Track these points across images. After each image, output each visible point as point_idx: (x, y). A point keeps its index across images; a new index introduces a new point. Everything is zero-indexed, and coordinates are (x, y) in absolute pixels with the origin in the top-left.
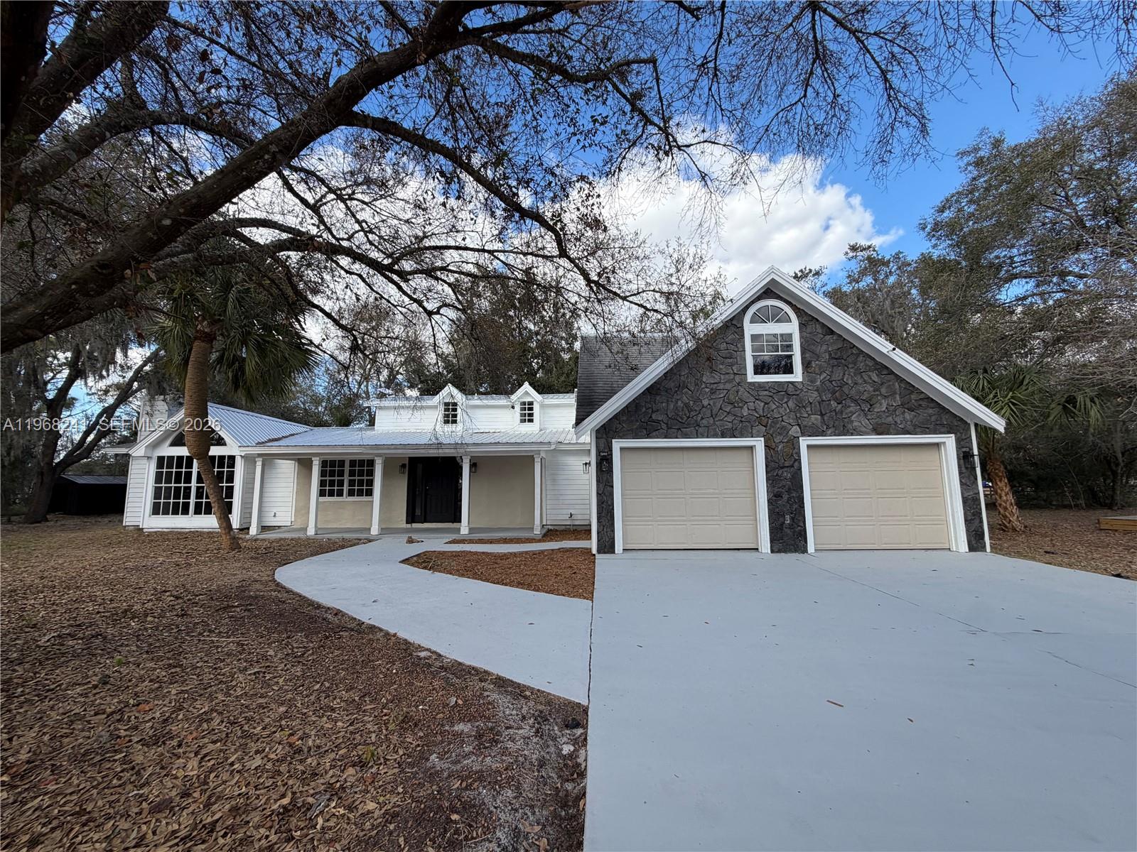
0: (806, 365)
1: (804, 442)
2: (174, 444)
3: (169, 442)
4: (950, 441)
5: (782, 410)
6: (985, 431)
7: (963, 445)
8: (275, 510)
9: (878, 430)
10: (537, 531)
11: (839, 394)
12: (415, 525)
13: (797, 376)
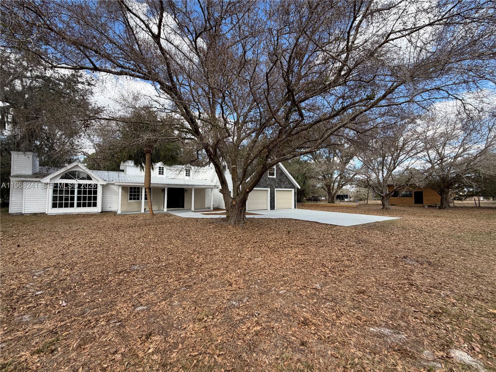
0: (276, 175)
1: (276, 189)
2: (62, 178)
3: (60, 177)
4: (293, 190)
5: (273, 183)
6: (297, 188)
7: (295, 190)
8: (110, 205)
9: (285, 188)
10: (212, 209)
11: (280, 180)
12: (170, 209)
13: (275, 177)
